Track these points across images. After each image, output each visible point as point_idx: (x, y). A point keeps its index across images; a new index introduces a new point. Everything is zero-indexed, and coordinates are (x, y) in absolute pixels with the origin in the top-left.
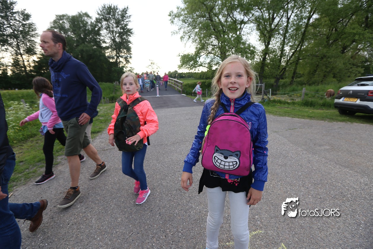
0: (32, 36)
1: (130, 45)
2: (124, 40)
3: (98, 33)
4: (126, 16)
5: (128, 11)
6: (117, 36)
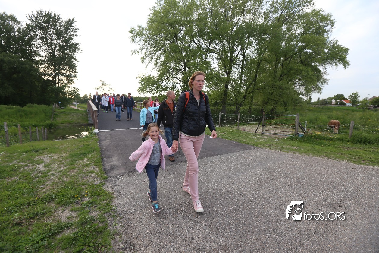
1: (75, 62)
2: (67, 56)
3: (29, 43)
4: (71, 29)
5: (74, 23)
6: (56, 49)
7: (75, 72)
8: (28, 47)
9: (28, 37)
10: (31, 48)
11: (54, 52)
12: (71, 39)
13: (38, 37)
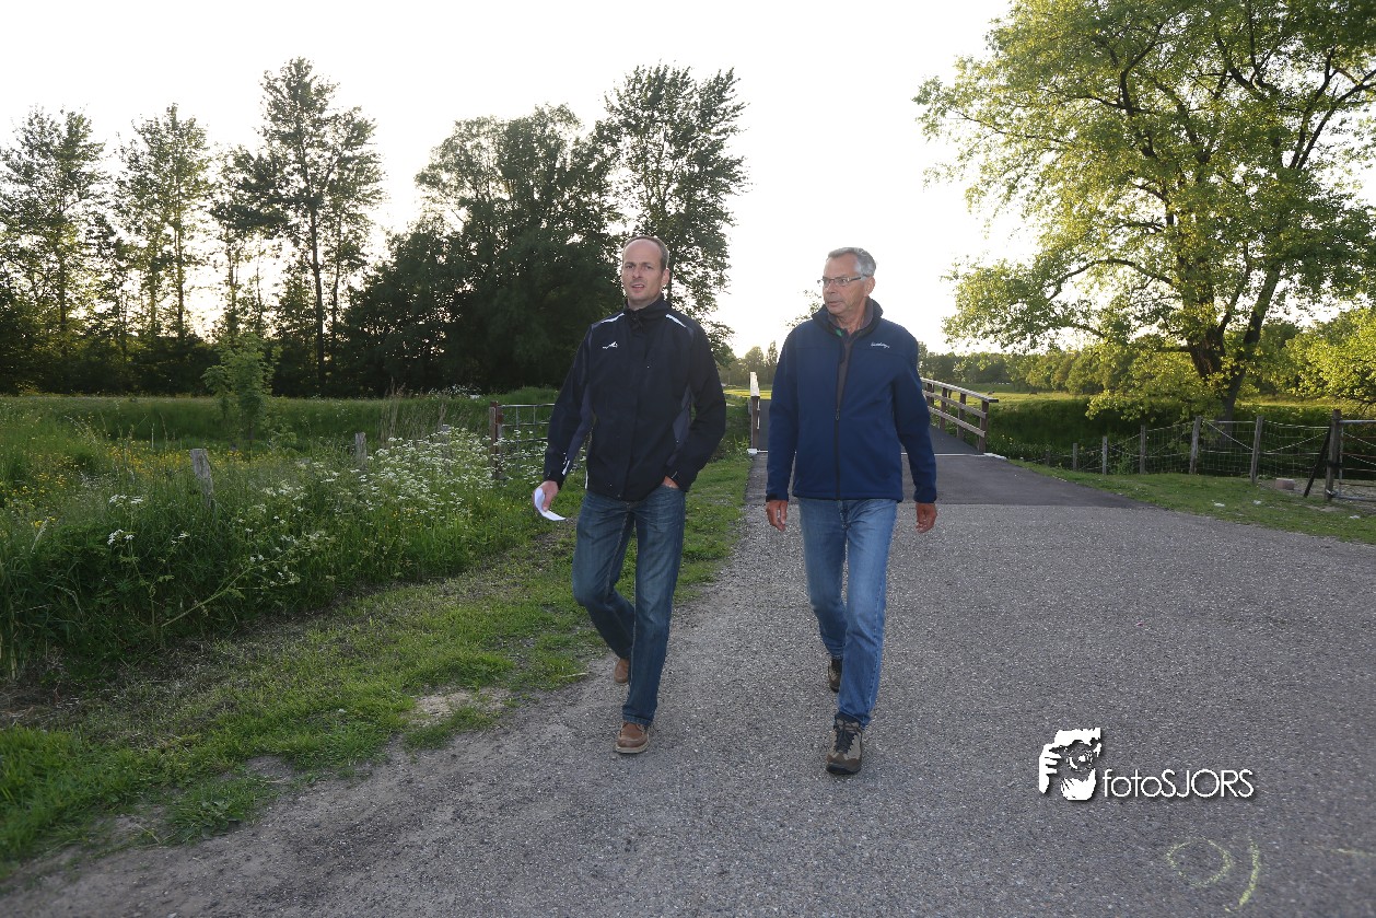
0: (365, 200)
1: (724, 228)
2: (700, 210)
3: (596, 182)
4: (719, 111)
5: (731, 89)
6: (670, 190)
7: (723, 266)
8: (594, 196)
9: (595, 163)
10: (602, 199)
11: (664, 203)
12: (717, 146)
13: (623, 159)
